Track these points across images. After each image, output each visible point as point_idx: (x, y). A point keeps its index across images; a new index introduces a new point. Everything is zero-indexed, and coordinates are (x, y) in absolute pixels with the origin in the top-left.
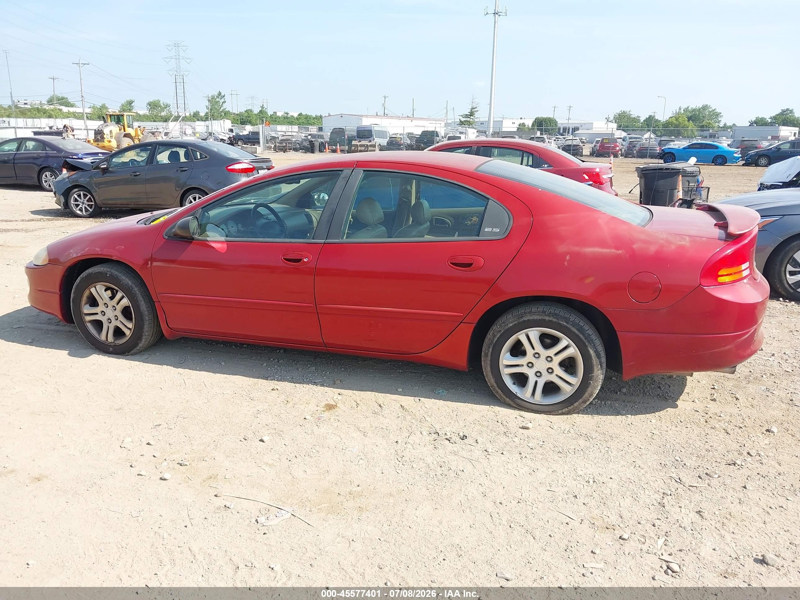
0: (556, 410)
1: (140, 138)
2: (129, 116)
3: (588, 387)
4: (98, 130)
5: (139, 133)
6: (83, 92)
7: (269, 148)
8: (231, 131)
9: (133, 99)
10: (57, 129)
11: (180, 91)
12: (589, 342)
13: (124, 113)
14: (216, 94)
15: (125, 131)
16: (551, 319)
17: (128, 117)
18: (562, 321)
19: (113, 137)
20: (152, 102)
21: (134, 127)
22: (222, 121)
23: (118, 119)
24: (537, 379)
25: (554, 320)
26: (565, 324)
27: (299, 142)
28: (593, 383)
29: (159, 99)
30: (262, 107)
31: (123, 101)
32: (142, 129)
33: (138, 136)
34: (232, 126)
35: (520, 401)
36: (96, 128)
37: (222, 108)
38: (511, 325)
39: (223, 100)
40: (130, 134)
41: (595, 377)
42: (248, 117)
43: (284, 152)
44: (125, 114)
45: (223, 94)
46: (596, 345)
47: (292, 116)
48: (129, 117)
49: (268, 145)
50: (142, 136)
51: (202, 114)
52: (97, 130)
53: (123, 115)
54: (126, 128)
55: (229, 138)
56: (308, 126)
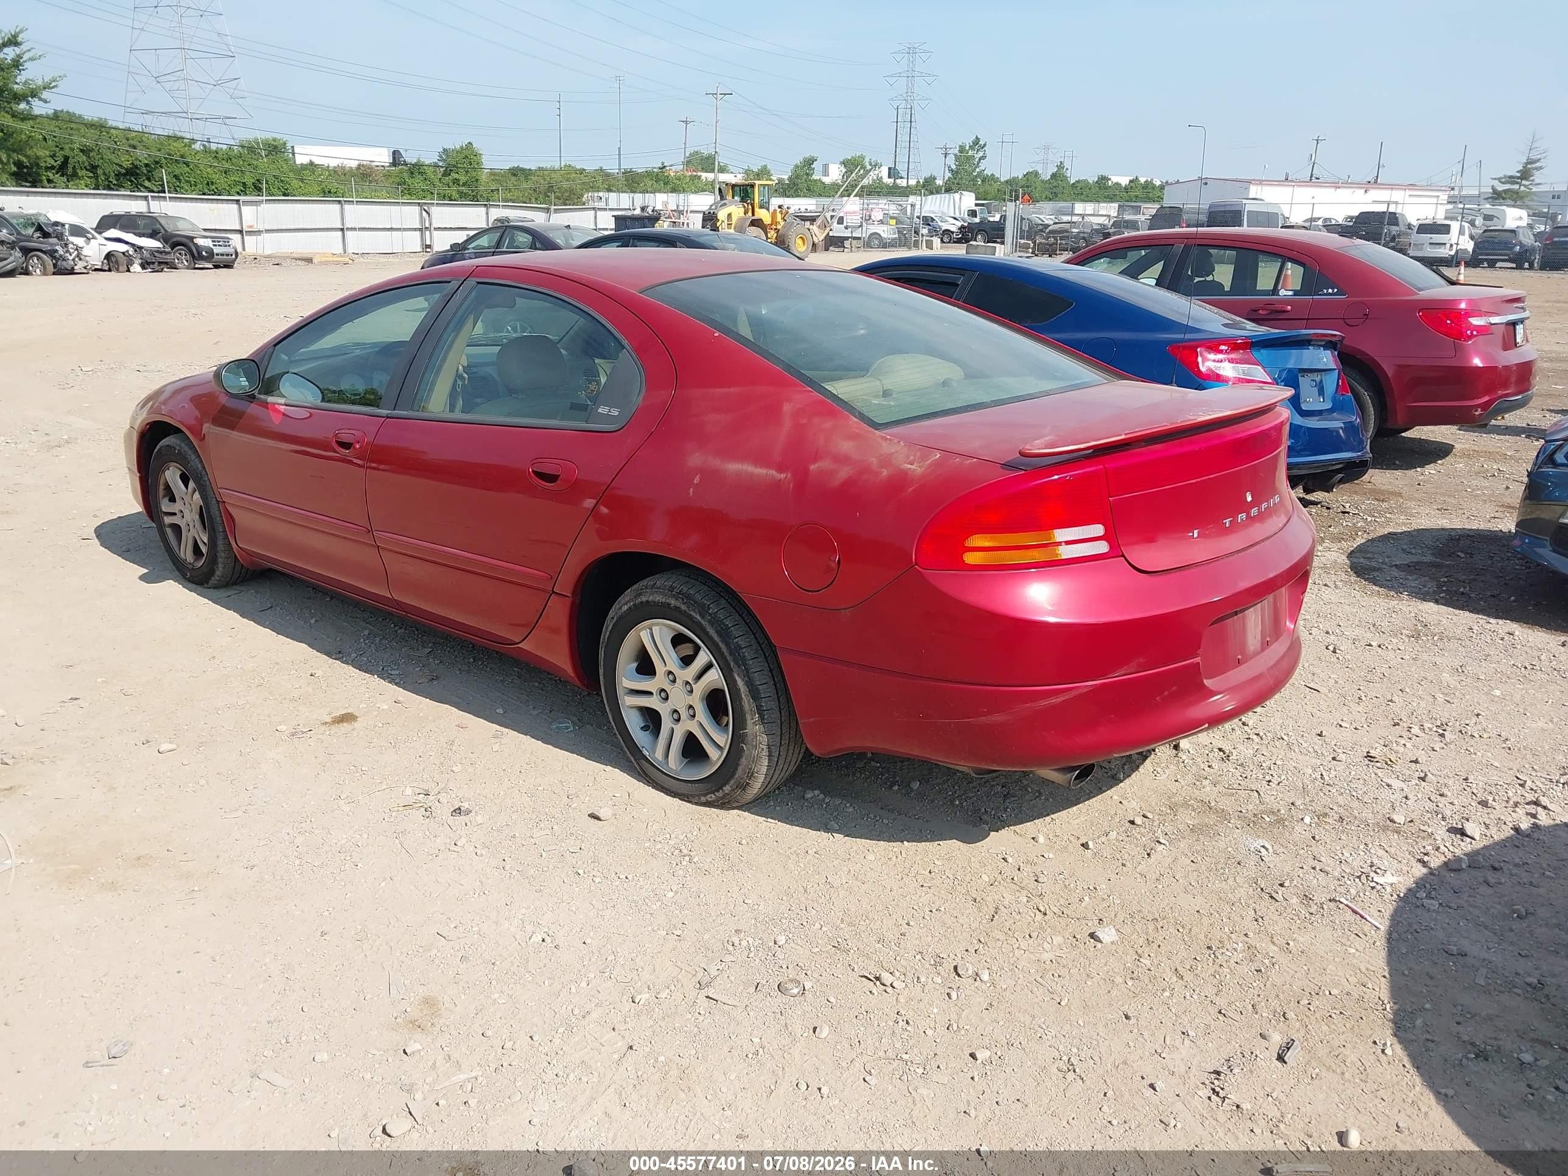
0: (697, 795)
1: (779, 227)
2: (764, 186)
3: (740, 757)
4: (710, 213)
5: (779, 217)
6: (717, 145)
7: (1025, 247)
8: (973, 213)
9: (815, 155)
10: (653, 211)
11: (903, 138)
12: (736, 661)
13: (755, 182)
14: (968, 141)
15: (753, 214)
16: (678, 604)
17: (762, 189)
18: (694, 610)
19: (733, 226)
20: (850, 160)
21: (772, 209)
22: (957, 196)
23: (744, 192)
24: (673, 726)
25: (683, 607)
26: (699, 618)
27: (1086, 235)
28: (748, 749)
29: (864, 154)
30: (1061, 166)
31: (798, 160)
32: (784, 211)
33: (777, 223)
34: (977, 205)
35: (648, 765)
36: (705, 208)
37: (978, 170)
38: (625, 608)
39: (981, 154)
40: (761, 220)
41: (750, 738)
42: (1027, 187)
43: (1050, 256)
44: (757, 182)
45: (982, 143)
46: (751, 671)
47: (1117, 184)
48: (764, 188)
49: (1022, 241)
50: (782, 223)
51: (939, 182)
52: (707, 213)
53: (752, 186)
54: (757, 209)
55: (960, 229)
56: (1138, 204)
